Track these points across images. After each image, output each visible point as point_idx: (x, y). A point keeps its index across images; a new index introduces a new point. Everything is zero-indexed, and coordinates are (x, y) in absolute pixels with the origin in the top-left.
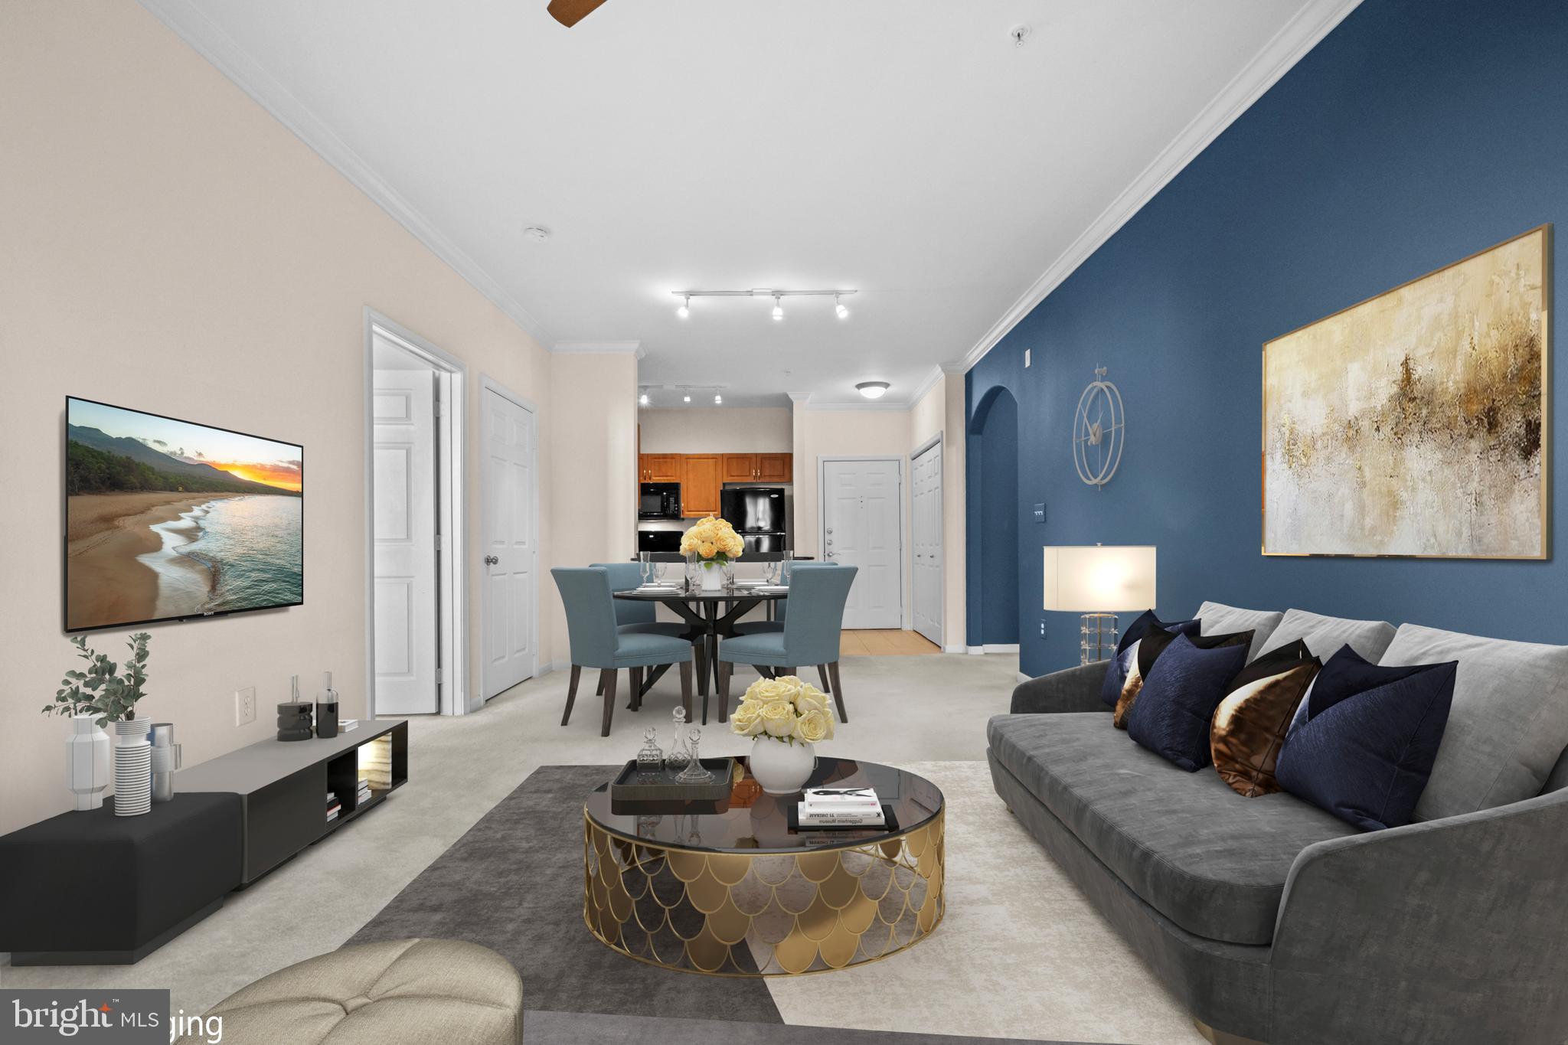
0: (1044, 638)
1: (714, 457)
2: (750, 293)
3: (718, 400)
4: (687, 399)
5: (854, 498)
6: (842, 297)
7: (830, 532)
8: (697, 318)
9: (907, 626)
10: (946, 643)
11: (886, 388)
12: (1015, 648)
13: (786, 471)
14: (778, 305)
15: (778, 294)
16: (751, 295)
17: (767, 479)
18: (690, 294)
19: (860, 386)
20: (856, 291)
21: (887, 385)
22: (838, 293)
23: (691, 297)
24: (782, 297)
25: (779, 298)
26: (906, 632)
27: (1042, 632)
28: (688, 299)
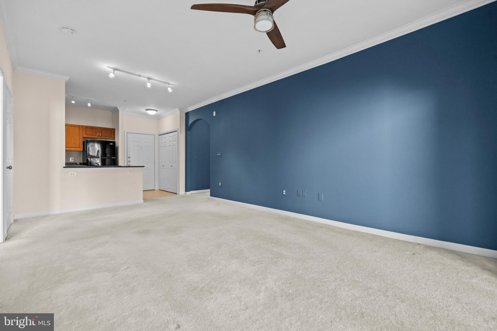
0: (220, 186)
1: (79, 126)
2: (140, 76)
3: (89, 105)
4: (73, 102)
5: (139, 146)
6: (170, 85)
7: (129, 158)
8: (116, 78)
9: (157, 188)
10: (179, 192)
11: (156, 112)
12: (209, 190)
13: (112, 135)
14: (149, 82)
15: (149, 79)
16: (140, 77)
17: (104, 137)
18: (115, 69)
19: (147, 110)
20: (174, 85)
21: (157, 111)
22: (169, 84)
23: (116, 71)
24: (150, 80)
25: (149, 80)
26: (157, 190)
27: (220, 185)
28: (114, 71)
